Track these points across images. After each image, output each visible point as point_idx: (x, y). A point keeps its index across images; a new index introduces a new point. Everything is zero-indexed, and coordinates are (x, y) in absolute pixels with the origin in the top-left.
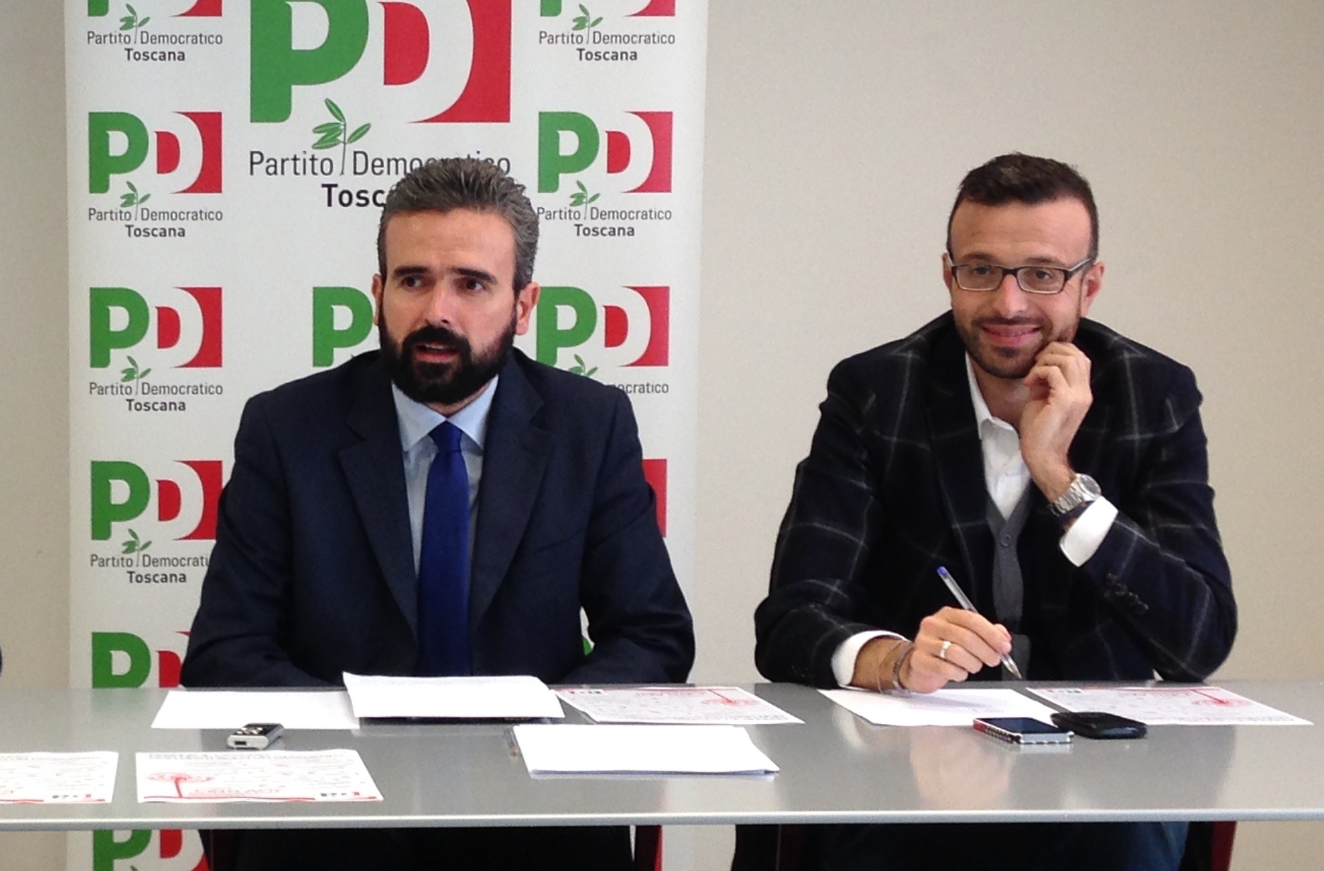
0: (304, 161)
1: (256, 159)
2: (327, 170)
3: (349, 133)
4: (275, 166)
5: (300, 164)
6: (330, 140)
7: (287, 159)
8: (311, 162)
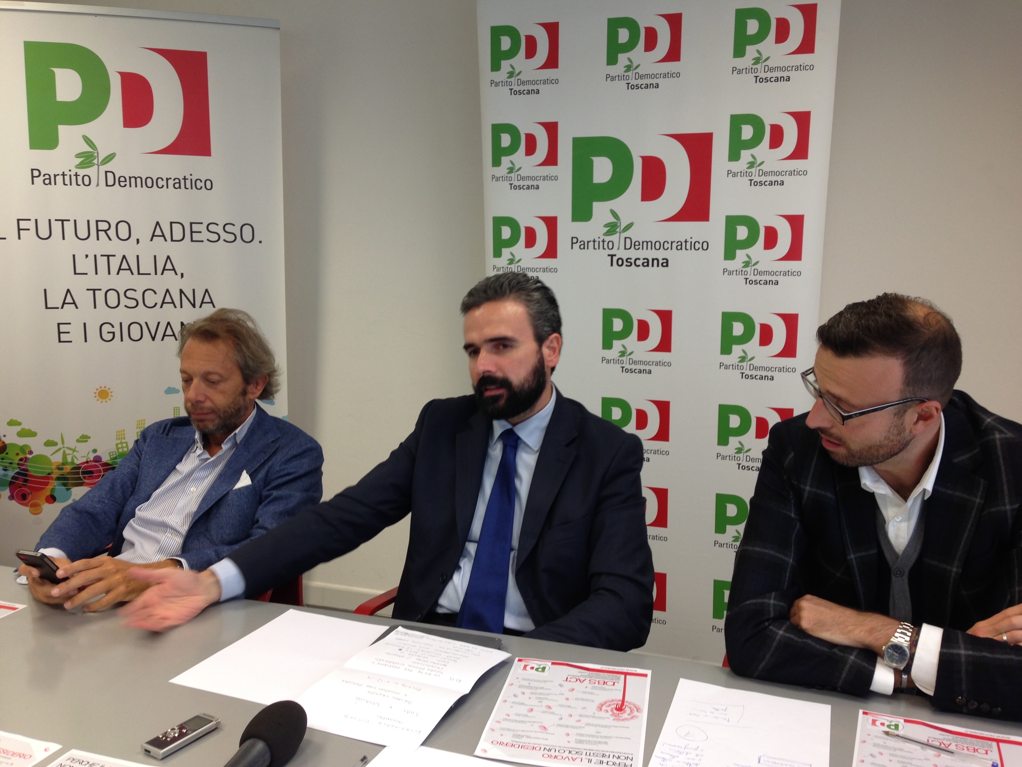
0: (599, 242)
1: (574, 241)
2: (610, 247)
3: (622, 227)
4: (584, 244)
5: (596, 244)
6: (613, 231)
7: (590, 241)
8: (602, 243)
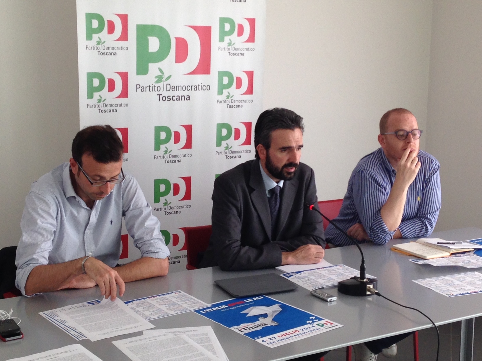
0: (152, 87)
1: (138, 87)
4: (144, 89)
6: (160, 80)
7: (147, 87)
